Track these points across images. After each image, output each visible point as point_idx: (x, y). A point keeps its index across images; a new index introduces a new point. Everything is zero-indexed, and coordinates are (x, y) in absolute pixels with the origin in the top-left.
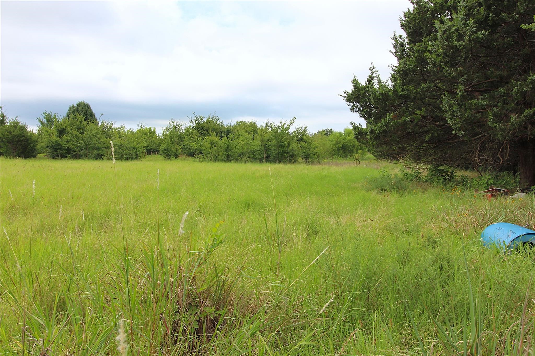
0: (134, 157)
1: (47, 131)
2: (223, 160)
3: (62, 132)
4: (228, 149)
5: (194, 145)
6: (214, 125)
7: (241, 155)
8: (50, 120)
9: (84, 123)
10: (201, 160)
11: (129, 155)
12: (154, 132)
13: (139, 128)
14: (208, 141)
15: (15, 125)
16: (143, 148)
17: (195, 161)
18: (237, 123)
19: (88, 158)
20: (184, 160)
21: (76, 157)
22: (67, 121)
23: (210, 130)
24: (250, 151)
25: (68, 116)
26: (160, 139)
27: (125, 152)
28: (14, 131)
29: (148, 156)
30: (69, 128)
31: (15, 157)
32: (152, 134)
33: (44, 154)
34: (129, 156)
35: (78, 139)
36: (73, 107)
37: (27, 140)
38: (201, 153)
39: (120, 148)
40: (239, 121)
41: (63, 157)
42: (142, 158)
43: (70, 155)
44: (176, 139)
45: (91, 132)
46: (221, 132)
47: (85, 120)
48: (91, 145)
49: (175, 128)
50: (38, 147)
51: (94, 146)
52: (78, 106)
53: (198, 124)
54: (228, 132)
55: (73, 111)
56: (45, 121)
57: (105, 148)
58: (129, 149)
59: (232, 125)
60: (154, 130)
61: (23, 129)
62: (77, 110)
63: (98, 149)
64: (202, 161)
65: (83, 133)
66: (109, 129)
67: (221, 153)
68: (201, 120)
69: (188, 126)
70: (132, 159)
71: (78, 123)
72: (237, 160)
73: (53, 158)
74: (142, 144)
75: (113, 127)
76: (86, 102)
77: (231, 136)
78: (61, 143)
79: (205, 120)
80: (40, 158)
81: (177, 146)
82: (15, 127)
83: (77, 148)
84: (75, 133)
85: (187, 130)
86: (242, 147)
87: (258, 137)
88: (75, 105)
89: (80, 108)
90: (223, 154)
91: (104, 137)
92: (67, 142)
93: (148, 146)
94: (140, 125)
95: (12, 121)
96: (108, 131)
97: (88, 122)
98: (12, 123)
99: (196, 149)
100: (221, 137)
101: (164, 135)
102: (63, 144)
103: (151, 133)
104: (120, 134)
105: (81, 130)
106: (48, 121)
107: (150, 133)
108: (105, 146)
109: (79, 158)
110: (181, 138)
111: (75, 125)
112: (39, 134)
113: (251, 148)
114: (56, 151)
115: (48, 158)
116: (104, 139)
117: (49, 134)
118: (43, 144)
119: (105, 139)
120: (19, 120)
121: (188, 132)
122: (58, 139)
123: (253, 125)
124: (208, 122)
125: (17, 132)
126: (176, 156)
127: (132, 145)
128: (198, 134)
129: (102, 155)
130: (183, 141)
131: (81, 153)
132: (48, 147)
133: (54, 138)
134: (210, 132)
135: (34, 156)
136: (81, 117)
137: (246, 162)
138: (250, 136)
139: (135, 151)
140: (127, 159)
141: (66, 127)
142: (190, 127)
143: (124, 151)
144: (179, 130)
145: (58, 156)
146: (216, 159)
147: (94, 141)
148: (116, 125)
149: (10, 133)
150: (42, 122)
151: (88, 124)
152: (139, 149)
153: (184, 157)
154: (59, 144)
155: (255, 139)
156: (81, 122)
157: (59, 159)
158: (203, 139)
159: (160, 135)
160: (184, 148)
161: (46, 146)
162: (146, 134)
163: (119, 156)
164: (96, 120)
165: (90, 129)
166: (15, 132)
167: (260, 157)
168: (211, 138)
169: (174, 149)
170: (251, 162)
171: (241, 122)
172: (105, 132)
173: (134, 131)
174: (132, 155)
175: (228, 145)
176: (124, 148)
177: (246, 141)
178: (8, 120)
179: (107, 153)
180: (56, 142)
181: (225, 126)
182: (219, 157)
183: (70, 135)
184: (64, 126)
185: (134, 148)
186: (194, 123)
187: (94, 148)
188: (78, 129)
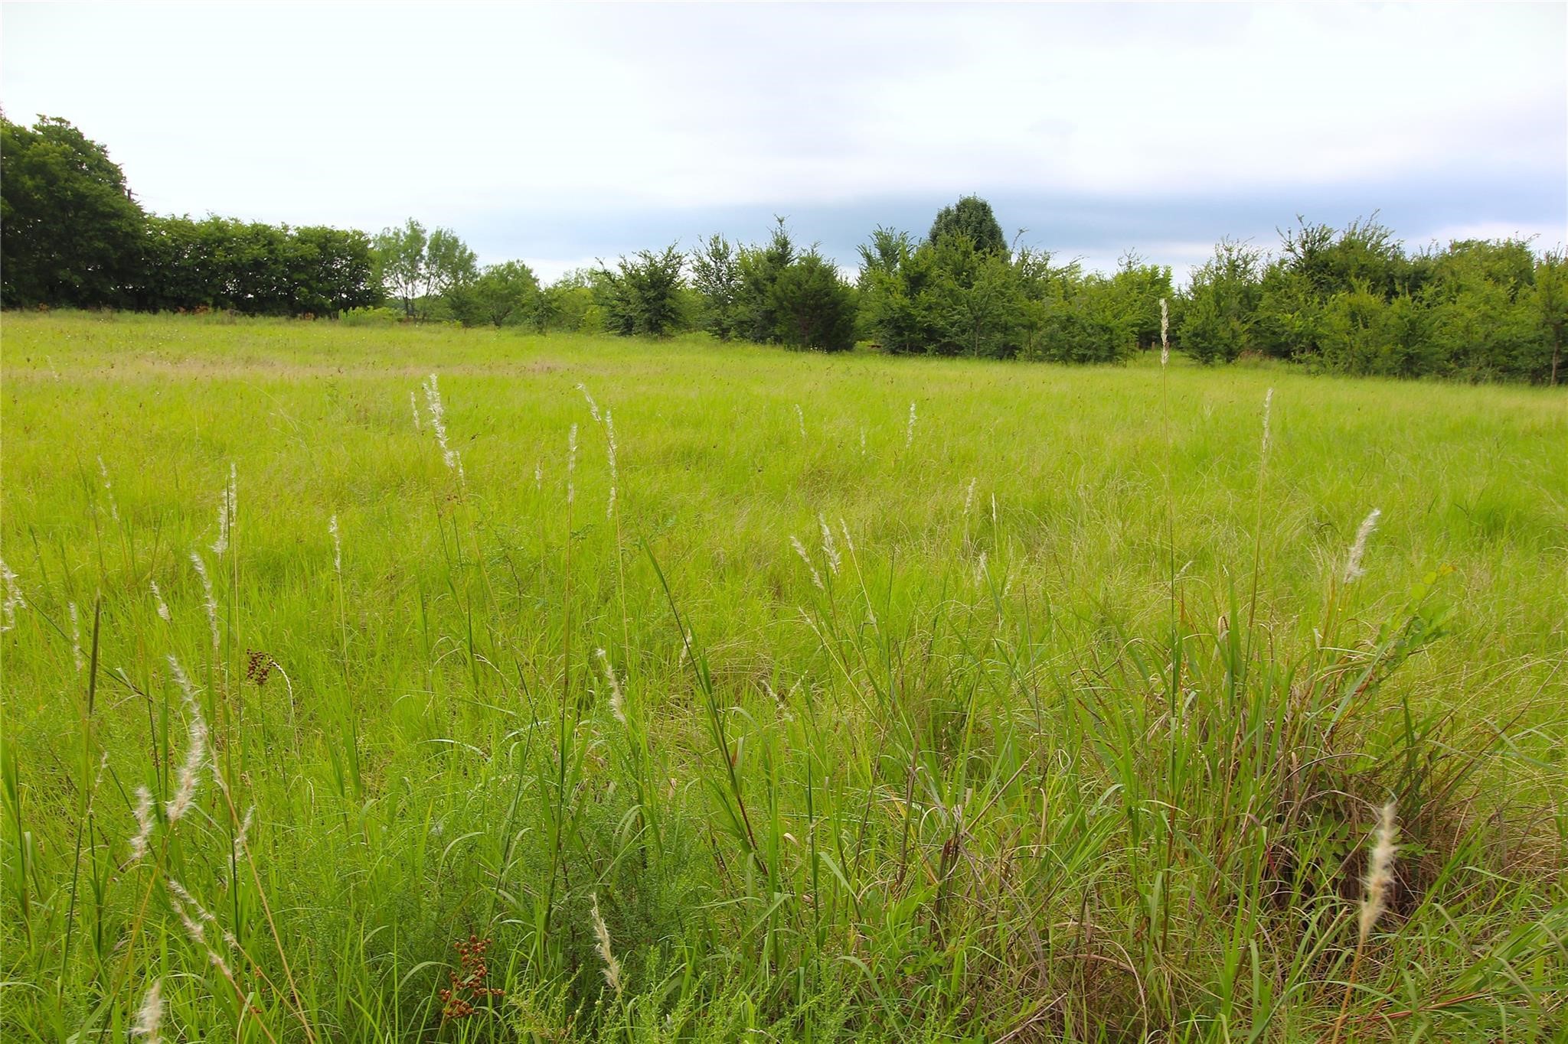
0: (1104, 354)
1: (881, 282)
2: (1391, 373)
3: (916, 281)
4: (1412, 333)
5: (1293, 322)
6: (1369, 255)
7: (1460, 356)
8: (889, 250)
9: (975, 257)
10: (1313, 368)
11: (1089, 348)
12: (1165, 282)
13: (1121, 270)
14: (1344, 308)
15: (812, 265)
16: (1130, 329)
17: (1290, 372)
18: (1454, 246)
19: (980, 355)
20: (1256, 366)
21: (950, 350)
22: (931, 252)
23: (1352, 271)
24: (1499, 344)
25: (934, 237)
26: (1184, 302)
27: (1077, 339)
28: (807, 281)
29: (1141, 352)
30: (935, 272)
31: (806, 347)
32: (1157, 287)
33: (872, 343)
34: (1090, 353)
35: (957, 300)
36: (948, 212)
37: (835, 304)
38: (1314, 347)
39: (1064, 328)
40: (1462, 239)
41: (916, 349)
42: (1126, 357)
43: (933, 346)
44: (1234, 303)
45: (990, 283)
46: (1391, 279)
47: (977, 249)
48: (988, 319)
49: (1233, 267)
50: (860, 322)
51: (997, 320)
52: (959, 209)
53: (1311, 253)
54: (1417, 277)
55: (947, 226)
56: (876, 254)
57: (1024, 327)
58: (1089, 330)
59: (1433, 253)
60: (1168, 273)
61: (828, 274)
62: (957, 221)
63: (1005, 329)
64: (1317, 373)
65: (969, 286)
66: (1036, 274)
67: (1385, 349)
68: (1323, 239)
69: (1275, 260)
70: (1098, 359)
71: (959, 257)
72: (1444, 374)
73: (894, 352)
74: (1128, 318)
75: (1048, 267)
76: (982, 196)
77: (1428, 291)
78: (913, 312)
79: (1335, 239)
80: (862, 353)
81: (1235, 324)
82: (811, 271)
83: (953, 325)
84: (950, 284)
85: (1272, 274)
86: (1467, 329)
87: (1535, 297)
88: (953, 207)
89: (964, 216)
90: (1393, 352)
91: (1022, 295)
92: (929, 308)
93: (1146, 323)
94: (1125, 261)
95: (804, 255)
96: (1034, 281)
97: (984, 253)
98: (803, 259)
99: (1299, 335)
100: (1392, 294)
101: (1198, 290)
102: (919, 315)
103: (1157, 283)
104: (1067, 287)
105: (965, 275)
106: (884, 253)
107: (1153, 283)
108: (1025, 321)
109: (956, 355)
110: (1249, 298)
111: (949, 262)
112: (863, 289)
113: (1502, 333)
114: (900, 334)
115: (881, 353)
116: (1022, 302)
117: (887, 290)
118: (869, 315)
119: (1026, 301)
120: (820, 252)
121: (1275, 280)
122: (907, 301)
123: (1516, 254)
124: (1348, 246)
125: (813, 284)
126: (1230, 355)
127: (1098, 319)
128: (1309, 287)
129: (1015, 347)
130: (1254, 309)
131: (961, 340)
132: (881, 322)
133: (898, 300)
134: (1353, 280)
135: (849, 347)
136: (966, 241)
137: (1475, 381)
138: (1502, 292)
139: (1107, 337)
140: (1083, 360)
141: (928, 268)
142: (1282, 262)
143: (1074, 337)
144: (1245, 271)
145: (904, 348)
146: (1366, 366)
147: (997, 307)
148: (1057, 263)
149: (799, 285)
150: (868, 257)
151: (984, 260)
152: (1118, 331)
153: (1256, 359)
154: (909, 315)
155: (1520, 301)
156: (966, 254)
157: (905, 355)
158: (1323, 301)
159: (1185, 289)
160: (1256, 332)
161: (877, 319)
162: (1141, 286)
163: (1061, 352)
164: (1004, 247)
165: (987, 271)
166: (810, 283)
167: (1533, 365)
168: (1355, 299)
169: (1225, 334)
170: (1497, 380)
171: (1467, 244)
172: (1026, 280)
173: (1108, 277)
174: (1096, 349)
175: (1412, 323)
176: (1076, 330)
177: (1482, 307)
178: (795, 254)
179: (1029, 342)
180: (902, 308)
181: (1408, 256)
182: (1378, 363)
183: (937, 291)
184: (922, 267)
185: (1105, 329)
186: (1299, 251)
187: (995, 326)
188: (957, 273)
